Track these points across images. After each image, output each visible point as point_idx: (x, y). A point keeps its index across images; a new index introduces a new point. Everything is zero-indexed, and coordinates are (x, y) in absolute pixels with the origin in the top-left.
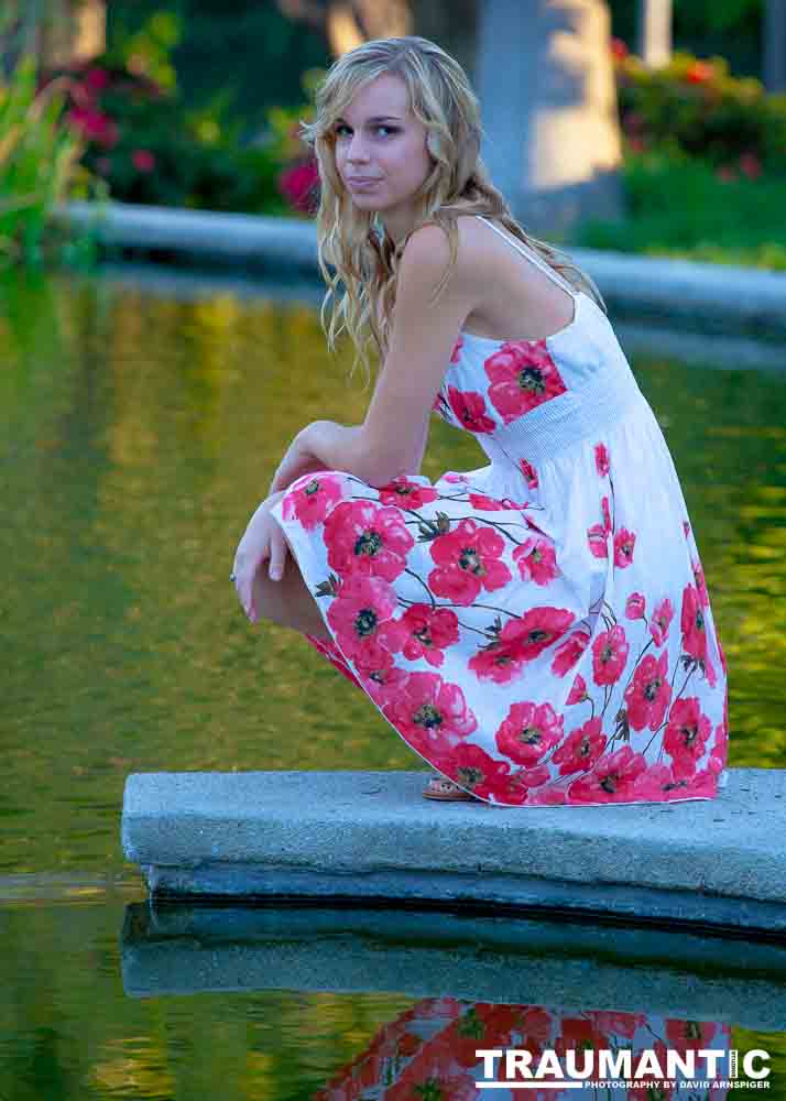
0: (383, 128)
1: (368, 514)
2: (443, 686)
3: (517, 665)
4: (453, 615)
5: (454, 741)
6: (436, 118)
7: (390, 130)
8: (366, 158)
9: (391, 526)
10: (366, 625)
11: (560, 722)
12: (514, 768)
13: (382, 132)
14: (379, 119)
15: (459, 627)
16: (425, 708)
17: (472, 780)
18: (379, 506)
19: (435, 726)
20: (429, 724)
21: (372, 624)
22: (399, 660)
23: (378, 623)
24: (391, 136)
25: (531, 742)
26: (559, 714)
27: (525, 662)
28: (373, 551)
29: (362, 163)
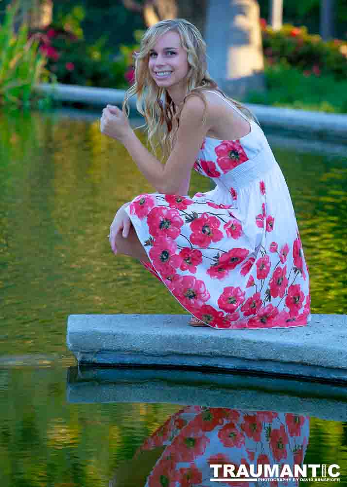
0: (170, 52)
1: (164, 212)
2: (196, 281)
3: (226, 271)
4: (200, 252)
5: (201, 304)
7: (173, 53)
8: (163, 64)
9: (174, 216)
10: (165, 257)
11: (244, 294)
12: (225, 314)
13: (169, 54)
14: (168, 48)
15: (203, 257)
16: (189, 291)
17: (209, 319)
18: (169, 208)
19: (193, 298)
20: (191, 297)
21: (167, 257)
22: (179, 271)
23: (169, 256)
24: (174, 55)
25: (232, 303)
26: (243, 292)
27: (229, 270)
28: (167, 227)
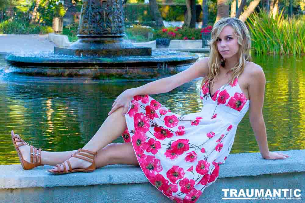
0: (229, 38)
1: (142, 117)
2: (155, 159)
3: (176, 155)
4: (159, 142)
5: (156, 173)
6: (240, 35)
7: (231, 38)
8: (225, 46)
9: (146, 121)
10: (138, 143)
11: (184, 174)
12: (170, 182)
13: (228, 39)
14: (228, 36)
15: (161, 145)
16: (150, 165)
17: (159, 184)
18: (145, 115)
19: (152, 169)
20: (150, 169)
21: (140, 143)
22: (145, 152)
23: (141, 143)
24: (231, 40)
25: (176, 176)
26: (184, 172)
27: (178, 155)
28: (142, 126)
29: (225, 47)
